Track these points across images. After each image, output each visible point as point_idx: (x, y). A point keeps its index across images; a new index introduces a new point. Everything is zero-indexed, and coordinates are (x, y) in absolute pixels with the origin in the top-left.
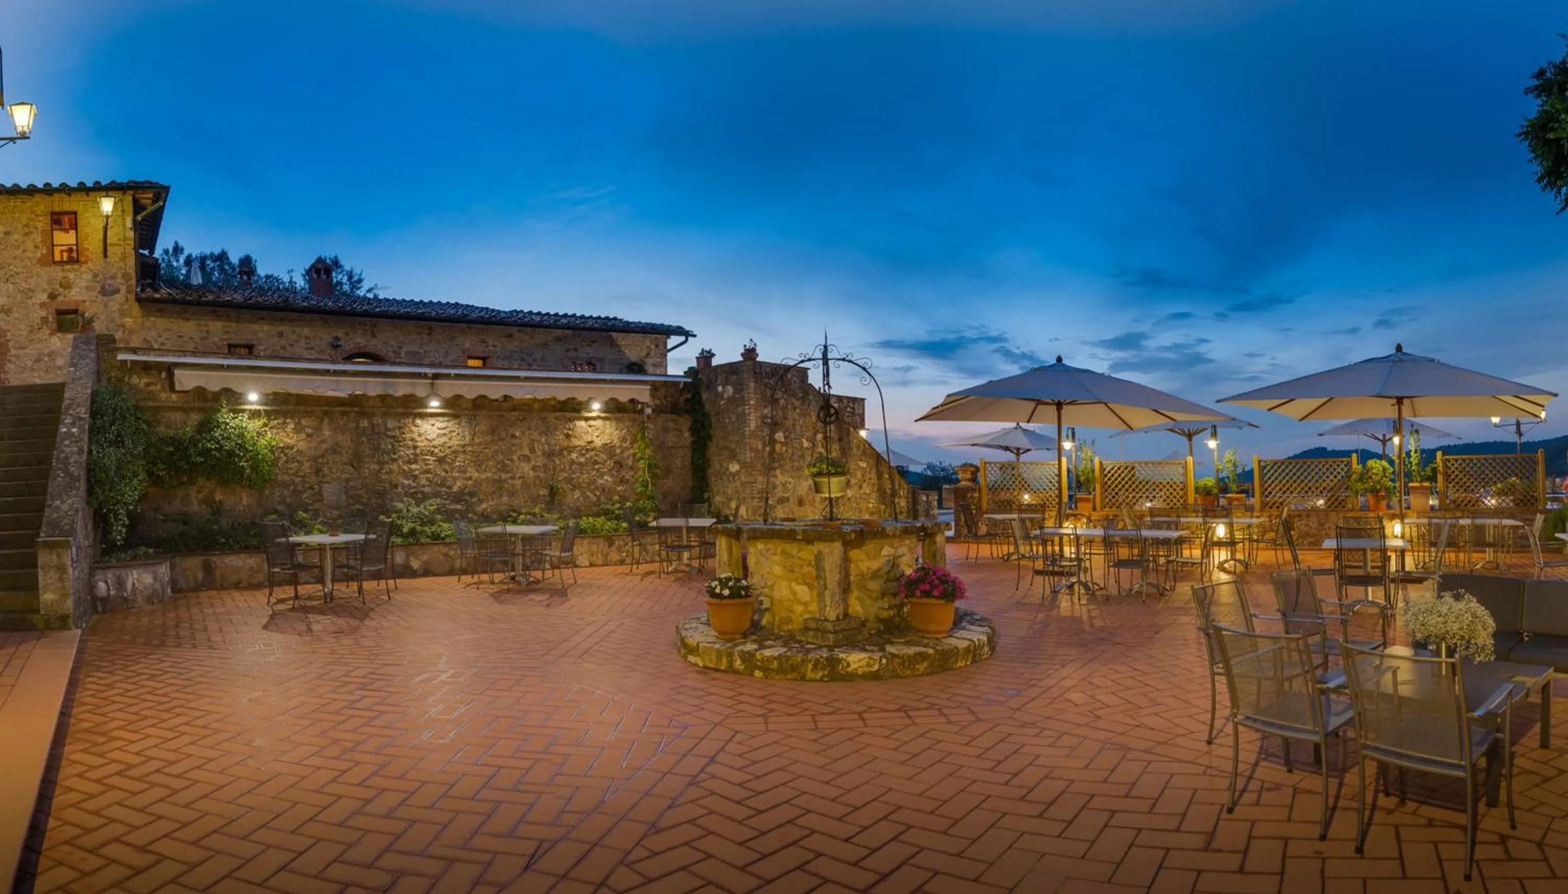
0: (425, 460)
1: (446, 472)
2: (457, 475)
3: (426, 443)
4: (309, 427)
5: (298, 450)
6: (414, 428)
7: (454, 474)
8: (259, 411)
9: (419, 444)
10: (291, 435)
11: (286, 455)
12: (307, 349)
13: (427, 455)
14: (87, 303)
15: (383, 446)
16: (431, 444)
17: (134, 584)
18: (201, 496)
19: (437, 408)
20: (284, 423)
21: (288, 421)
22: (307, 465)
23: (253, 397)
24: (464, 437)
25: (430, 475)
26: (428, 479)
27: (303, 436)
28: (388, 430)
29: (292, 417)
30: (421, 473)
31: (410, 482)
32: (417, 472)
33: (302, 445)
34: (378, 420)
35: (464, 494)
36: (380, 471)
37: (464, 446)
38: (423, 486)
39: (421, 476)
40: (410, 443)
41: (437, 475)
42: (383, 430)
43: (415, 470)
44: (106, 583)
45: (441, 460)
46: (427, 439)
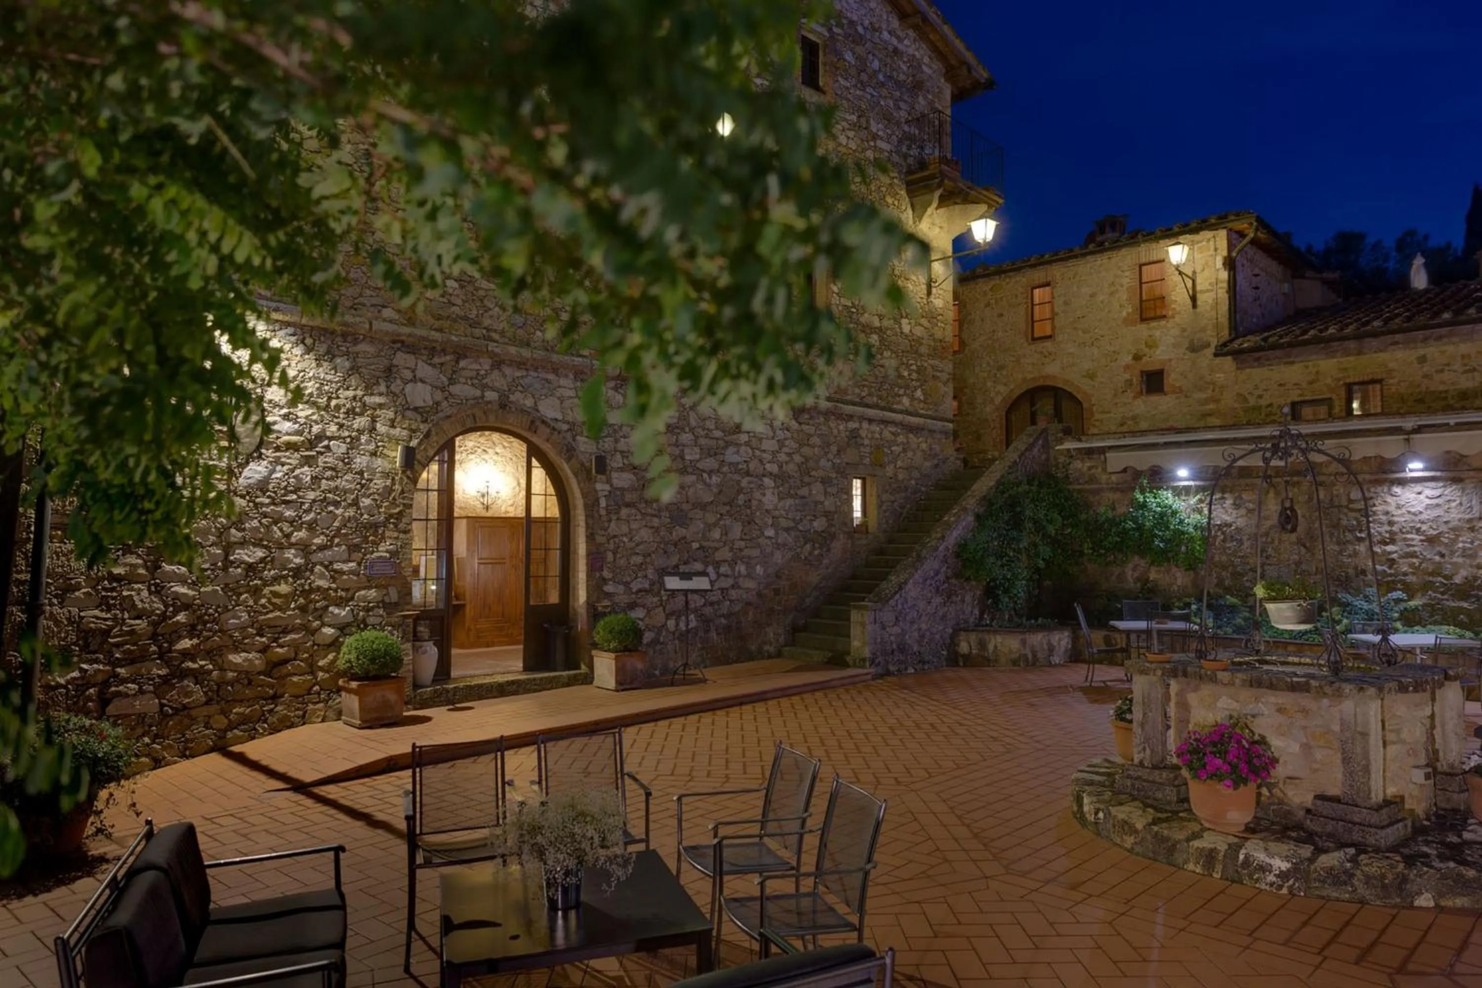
0: (1405, 539)
1: (1442, 556)
2: (1460, 560)
3: (1408, 517)
4: (1250, 501)
5: (1237, 528)
6: (1389, 499)
7: (1455, 560)
8: (1190, 487)
9: (1395, 519)
10: (1230, 511)
11: (1223, 533)
12: (1465, 372)
13: (1408, 533)
14: (1173, 363)
15: (1344, 522)
16: (1417, 519)
17: (996, 647)
18: (1136, 575)
19: (1422, 470)
20: (1223, 498)
21: (1226, 496)
22: (1247, 544)
23: (1183, 472)
24: (1471, 507)
25: (1414, 560)
26: (1411, 565)
27: (1243, 511)
28: (1351, 501)
29: (1231, 492)
30: (1401, 557)
31: (1385, 568)
32: (1395, 556)
33: (1241, 522)
34: (1339, 489)
35: (1473, 588)
36: (1340, 553)
37: (1470, 521)
38: (1405, 574)
39: (1401, 561)
40: (1384, 518)
41: (1425, 559)
42: (1344, 502)
43: (1390, 553)
44: (969, 643)
45: (1431, 540)
46: (1409, 512)
